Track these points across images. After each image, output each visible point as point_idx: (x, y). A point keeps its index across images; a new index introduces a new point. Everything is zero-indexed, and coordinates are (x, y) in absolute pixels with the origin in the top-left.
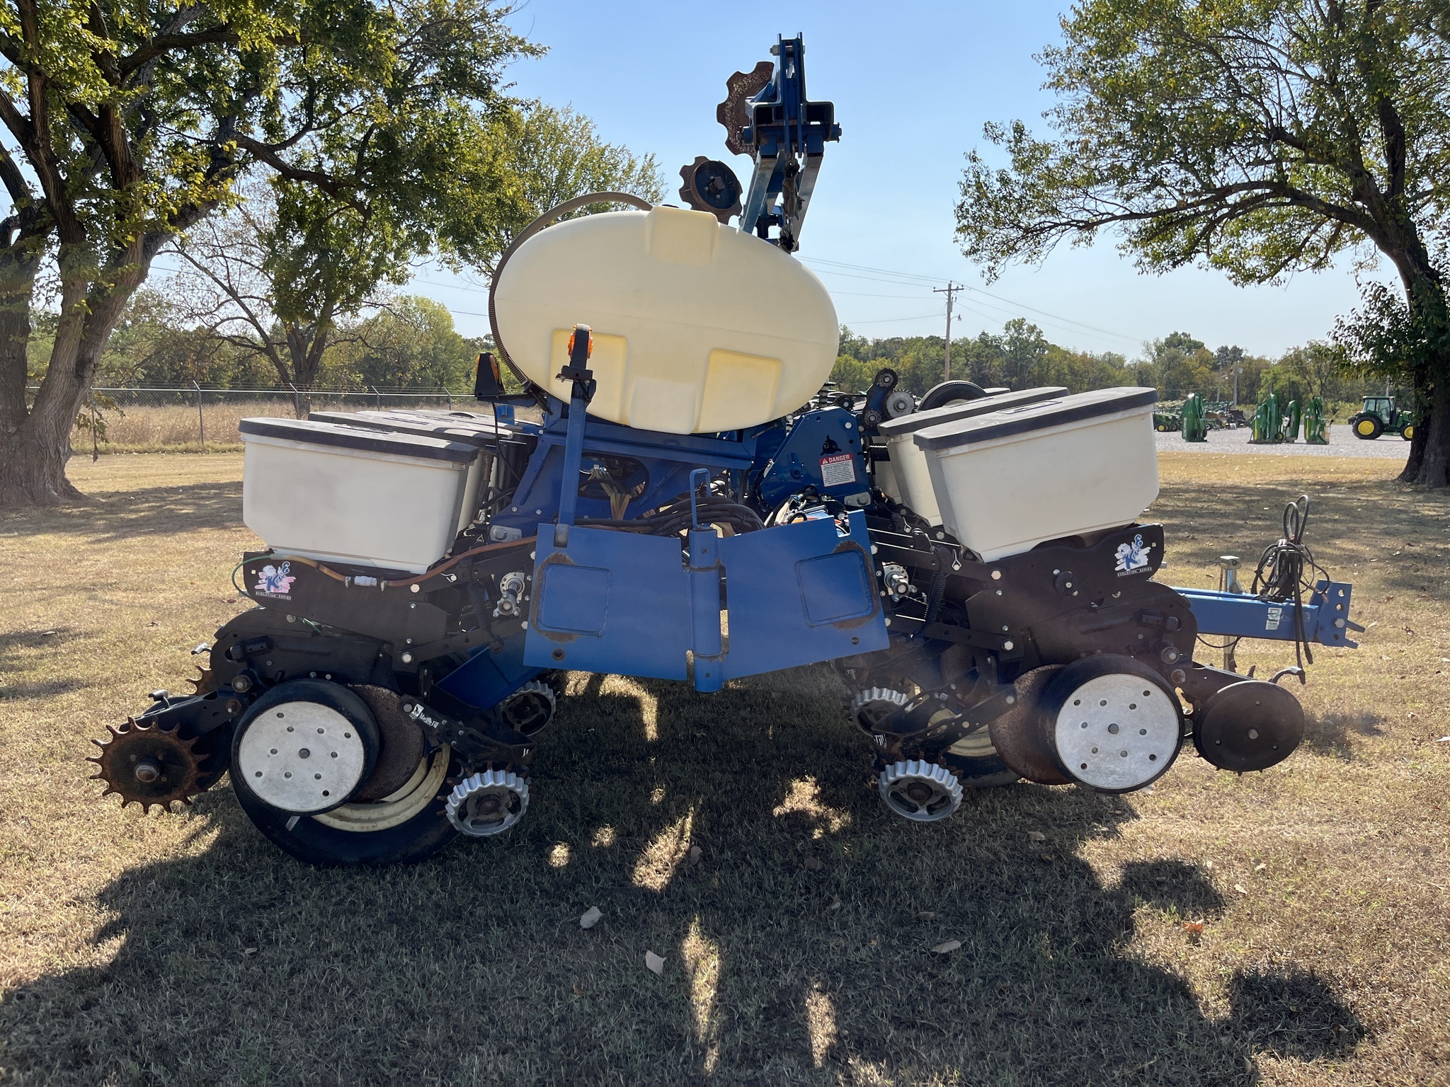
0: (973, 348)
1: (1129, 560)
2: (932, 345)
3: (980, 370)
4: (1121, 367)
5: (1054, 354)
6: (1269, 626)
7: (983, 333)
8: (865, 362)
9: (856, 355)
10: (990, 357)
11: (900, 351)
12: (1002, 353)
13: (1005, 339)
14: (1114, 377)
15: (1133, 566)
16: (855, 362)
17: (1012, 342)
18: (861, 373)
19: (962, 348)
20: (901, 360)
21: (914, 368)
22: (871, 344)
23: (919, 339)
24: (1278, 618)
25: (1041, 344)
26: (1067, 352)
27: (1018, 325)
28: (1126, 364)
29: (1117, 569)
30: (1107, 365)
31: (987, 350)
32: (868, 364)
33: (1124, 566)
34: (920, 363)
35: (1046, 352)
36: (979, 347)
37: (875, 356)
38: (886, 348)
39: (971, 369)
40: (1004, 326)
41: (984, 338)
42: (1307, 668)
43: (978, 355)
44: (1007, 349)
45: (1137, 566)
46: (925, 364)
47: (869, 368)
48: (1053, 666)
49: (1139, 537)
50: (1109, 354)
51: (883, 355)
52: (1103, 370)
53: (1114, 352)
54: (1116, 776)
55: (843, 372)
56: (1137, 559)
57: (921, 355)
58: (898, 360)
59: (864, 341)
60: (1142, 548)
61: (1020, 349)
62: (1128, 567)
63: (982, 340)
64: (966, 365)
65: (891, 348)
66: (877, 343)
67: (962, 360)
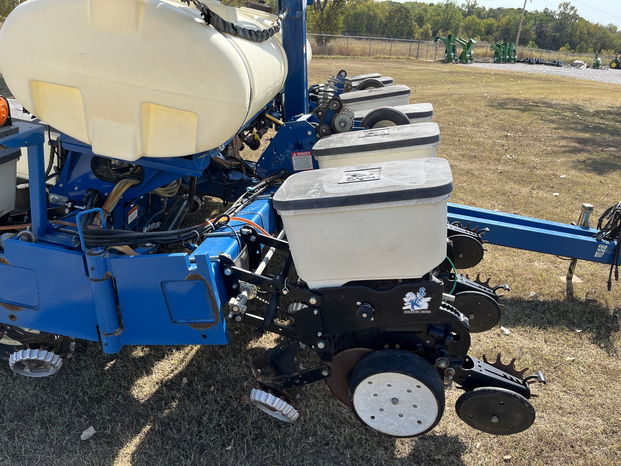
0: (540, 16)
1: (413, 303)
2: (518, 13)
3: (541, 28)
4: (615, 32)
5: (581, 23)
6: (597, 255)
7: (546, 9)
8: (482, 20)
9: (479, 16)
10: (547, 22)
11: (501, 15)
12: (555, 19)
13: (557, 13)
14: (610, 37)
15: (416, 308)
16: (478, 20)
17: (561, 14)
18: (479, 26)
19: (534, 16)
20: (501, 20)
21: (507, 25)
22: (488, 10)
23: (512, 9)
24: (604, 251)
25: (575, 17)
26: (588, 22)
27: (566, 5)
28: (617, 31)
29: (404, 308)
30: (608, 31)
31: (547, 18)
32: (484, 21)
33: (409, 307)
34: (511, 22)
35: (577, 21)
36: (543, 16)
37: (489, 16)
38: (495, 13)
39: (536, 27)
40: (559, 5)
41: (546, 12)
42: (613, 283)
43: (541, 20)
44: (557, 18)
45: (419, 308)
46: (513, 22)
47: (484, 23)
48: (365, 349)
49: (423, 290)
50: (611, 25)
51: (492, 17)
52: (605, 33)
53: (613, 24)
54: (394, 427)
55: (470, 24)
56: (420, 304)
57: (512, 18)
58: (500, 20)
59: (484, 8)
60: (425, 297)
61: (564, 18)
62: (413, 308)
63: (544, 12)
64: (534, 24)
65: (497, 13)
66: (491, 10)
67: (532, 22)
